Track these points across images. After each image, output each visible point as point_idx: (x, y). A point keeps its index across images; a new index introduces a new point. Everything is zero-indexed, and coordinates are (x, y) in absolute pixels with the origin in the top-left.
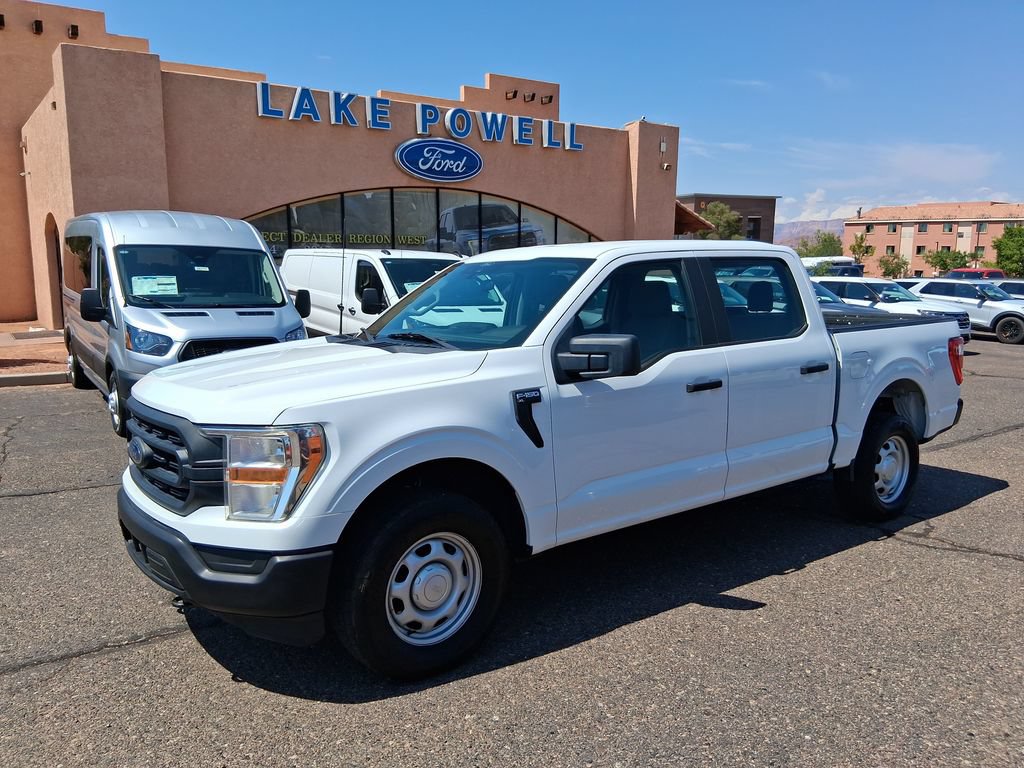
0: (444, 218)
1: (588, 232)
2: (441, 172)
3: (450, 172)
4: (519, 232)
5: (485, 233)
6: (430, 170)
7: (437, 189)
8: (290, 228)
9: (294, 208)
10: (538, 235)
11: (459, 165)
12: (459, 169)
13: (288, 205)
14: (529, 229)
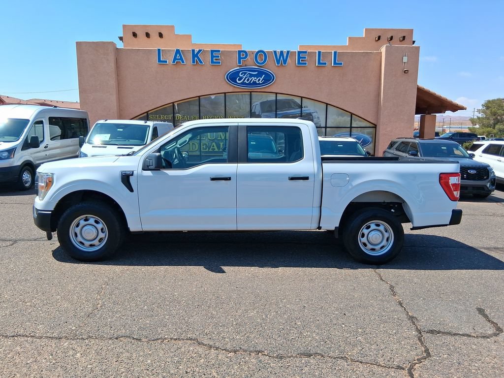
0: (254, 107)
1: (350, 113)
2: (250, 84)
3: (255, 83)
4: (301, 113)
5: (279, 114)
6: (243, 83)
7: (251, 92)
8: (174, 113)
9: (176, 104)
10: (314, 115)
11: (260, 79)
12: (260, 82)
13: (173, 103)
14: (308, 111)
